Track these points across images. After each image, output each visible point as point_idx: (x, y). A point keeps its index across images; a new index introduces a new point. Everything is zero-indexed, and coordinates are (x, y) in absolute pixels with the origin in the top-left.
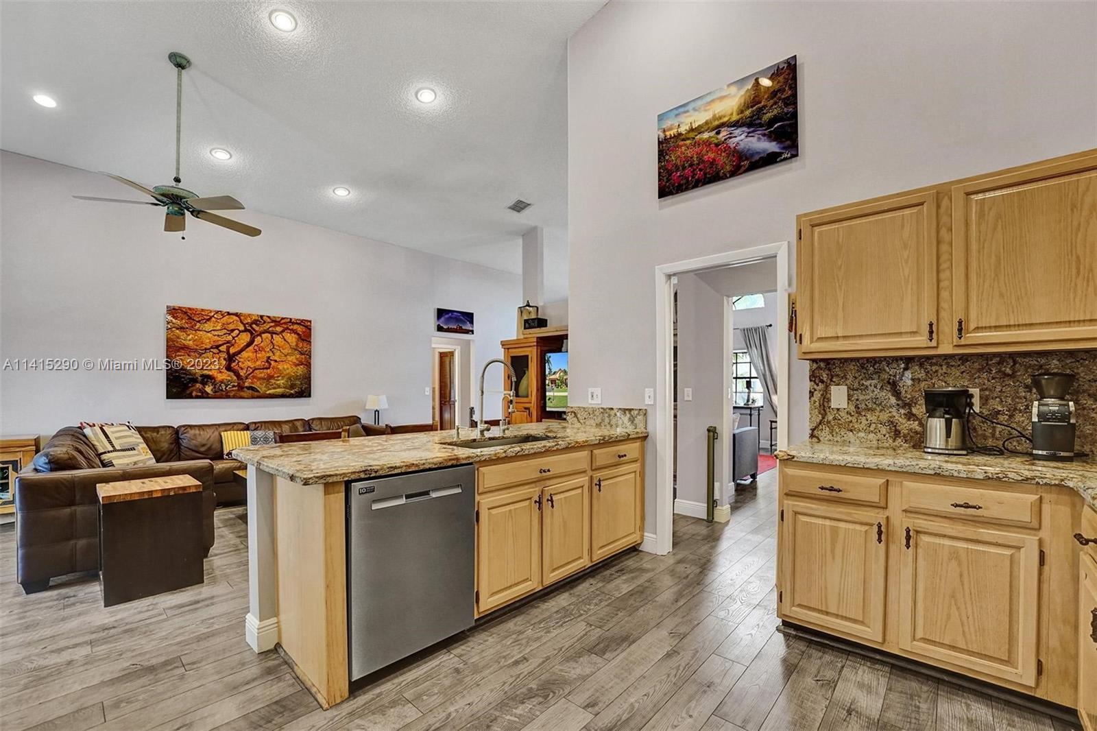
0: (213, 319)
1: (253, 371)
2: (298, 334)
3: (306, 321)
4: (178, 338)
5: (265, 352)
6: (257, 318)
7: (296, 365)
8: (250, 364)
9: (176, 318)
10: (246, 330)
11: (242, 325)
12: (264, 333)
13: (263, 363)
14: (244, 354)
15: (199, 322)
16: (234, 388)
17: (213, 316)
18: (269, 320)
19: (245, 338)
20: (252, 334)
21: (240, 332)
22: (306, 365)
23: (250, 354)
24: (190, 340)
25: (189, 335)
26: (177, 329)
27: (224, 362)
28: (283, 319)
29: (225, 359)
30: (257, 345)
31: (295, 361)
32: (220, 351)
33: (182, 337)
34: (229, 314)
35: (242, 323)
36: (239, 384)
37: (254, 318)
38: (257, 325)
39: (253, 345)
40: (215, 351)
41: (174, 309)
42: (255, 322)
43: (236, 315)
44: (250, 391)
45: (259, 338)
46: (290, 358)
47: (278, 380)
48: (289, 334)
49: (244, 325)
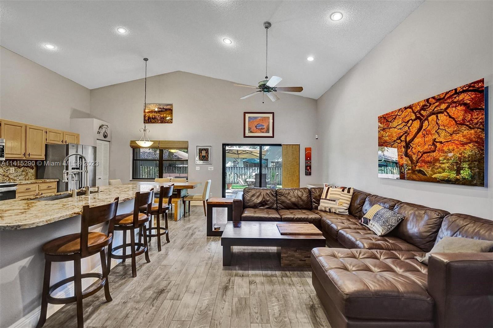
0: (398, 117)
1: (422, 155)
2: (465, 104)
3: (475, 83)
4: (383, 136)
5: (431, 134)
6: (424, 103)
7: (463, 144)
8: (419, 149)
9: (381, 123)
10: (417, 118)
11: (413, 115)
12: (430, 116)
13: (430, 146)
14: (416, 140)
15: (390, 122)
16: (409, 171)
17: (397, 115)
18: (434, 101)
19: (417, 124)
20: (421, 119)
21: (413, 121)
22: (476, 142)
23: (420, 139)
24: (387, 136)
25: (386, 133)
26: (382, 130)
27: (403, 150)
28: (447, 93)
29: (404, 147)
30: (424, 130)
31: (462, 139)
32: (401, 141)
33: (384, 135)
34: (406, 108)
35: (414, 112)
36: (412, 167)
37: (422, 104)
38: (424, 110)
39: (422, 131)
40: (399, 141)
41: (381, 118)
42: (423, 108)
43: (410, 107)
44: (420, 175)
45: (426, 121)
46: (455, 137)
47: (443, 163)
48: (454, 109)
49: (415, 113)
